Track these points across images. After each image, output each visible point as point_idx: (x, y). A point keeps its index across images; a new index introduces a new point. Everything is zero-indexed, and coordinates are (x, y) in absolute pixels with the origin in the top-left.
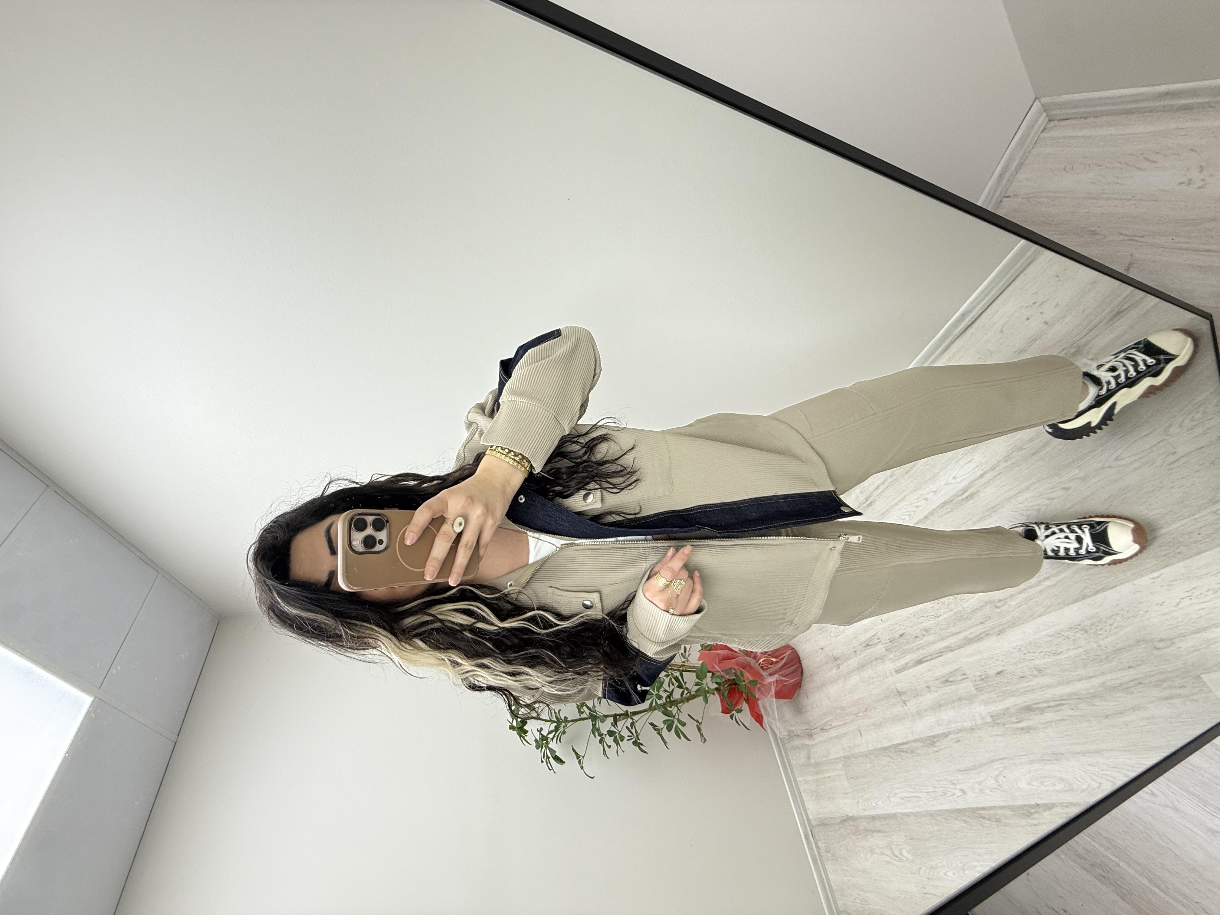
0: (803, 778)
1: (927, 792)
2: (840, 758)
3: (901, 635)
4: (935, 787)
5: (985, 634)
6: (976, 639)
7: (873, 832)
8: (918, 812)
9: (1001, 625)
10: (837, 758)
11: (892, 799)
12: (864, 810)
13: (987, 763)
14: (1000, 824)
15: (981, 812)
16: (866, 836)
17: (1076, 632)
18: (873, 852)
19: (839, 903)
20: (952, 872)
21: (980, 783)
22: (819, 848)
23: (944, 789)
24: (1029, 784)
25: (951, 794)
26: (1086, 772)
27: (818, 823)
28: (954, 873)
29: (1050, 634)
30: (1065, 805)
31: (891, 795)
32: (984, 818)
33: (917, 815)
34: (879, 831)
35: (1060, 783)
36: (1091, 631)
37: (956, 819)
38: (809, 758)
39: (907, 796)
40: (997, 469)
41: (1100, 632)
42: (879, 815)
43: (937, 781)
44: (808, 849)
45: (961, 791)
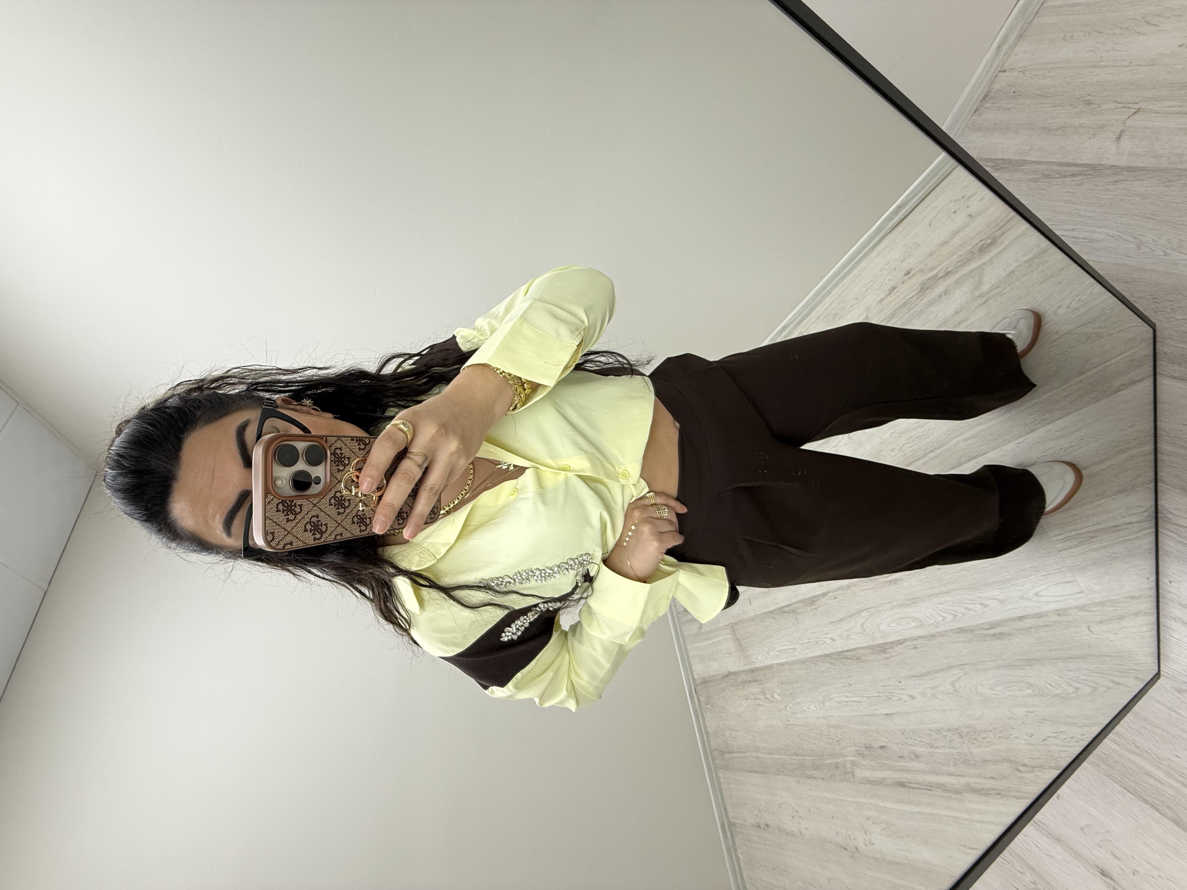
0: (692, 646)
1: (802, 644)
7: (750, 682)
8: (791, 661)
11: (770, 654)
12: (745, 665)
13: (856, 614)
14: (859, 661)
15: (845, 654)
16: (743, 686)
18: (747, 698)
20: (814, 705)
21: (848, 631)
23: (817, 639)
24: (889, 626)
25: (823, 642)
26: (934, 610)
27: (702, 681)
28: (815, 707)
30: (915, 638)
31: (770, 650)
32: (847, 658)
33: (789, 663)
34: (755, 681)
35: (913, 621)
37: (823, 663)
39: (784, 649)
42: (757, 668)
43: (814, 633)
44: (692, 702)
45: (832, 639)
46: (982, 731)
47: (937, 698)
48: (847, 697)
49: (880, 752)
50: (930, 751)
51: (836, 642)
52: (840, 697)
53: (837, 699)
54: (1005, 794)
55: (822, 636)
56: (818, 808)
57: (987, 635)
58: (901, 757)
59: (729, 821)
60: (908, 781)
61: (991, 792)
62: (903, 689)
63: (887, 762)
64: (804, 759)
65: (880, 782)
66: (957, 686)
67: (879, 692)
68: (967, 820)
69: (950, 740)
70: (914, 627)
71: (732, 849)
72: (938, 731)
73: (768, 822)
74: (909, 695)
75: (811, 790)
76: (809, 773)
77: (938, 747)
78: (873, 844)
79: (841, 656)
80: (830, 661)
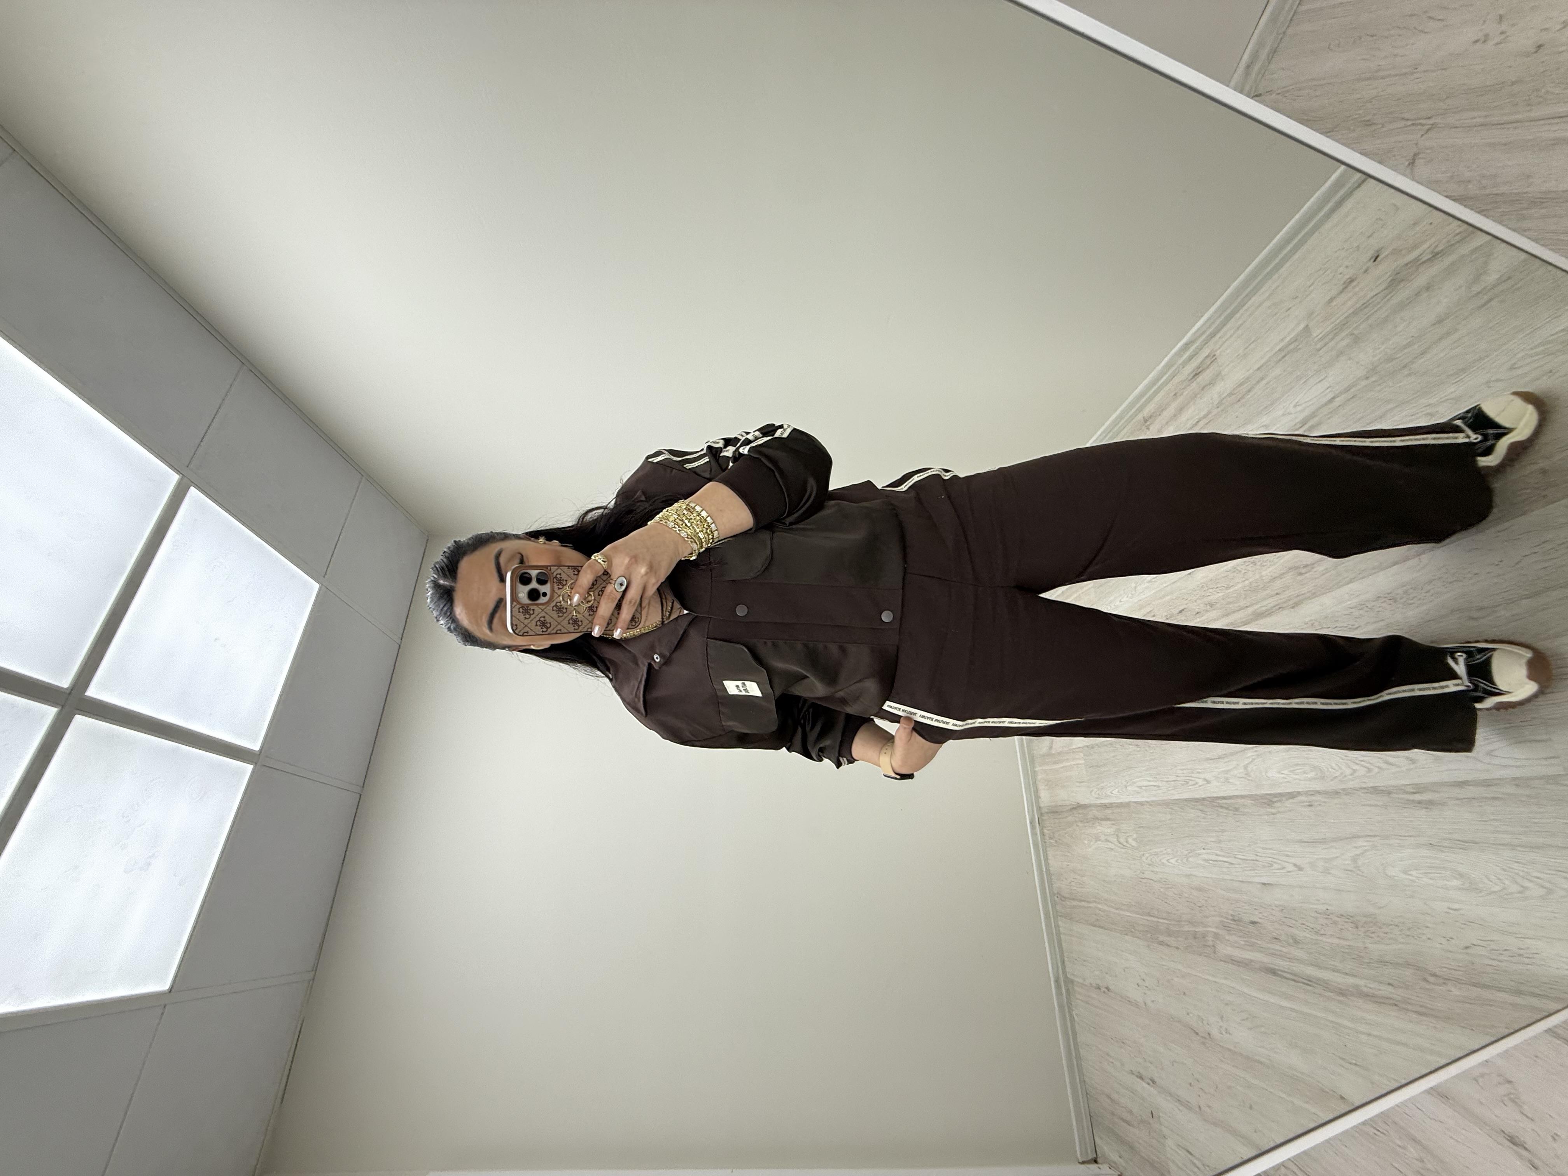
0: (1040, 768)
1: (1167, 781)
2: (1082, 748)
3: (1181, 612)
4: (1177, 776)
5: (1277, 607)
6: (1267, 613)
7: (1102, 820)
8: (1153, 801)
9: (1298, 596)
10: (1079, 748)
11: (1129, 788)
12: (1097, 798)
14: (1237, 813)
15: (1220, 802)
16: (1093, 824)
17: (1385, 601)
18: (1097, 839)
19: (1054, 885)
20: (1176, 859)
21: (1227, 772)
22: (1044, 835)
23: (1188, 778)
24: (1279, 772)
25: (1194, 783)
26: (1343, 759)
27: (1047, 811)
28: (1177, 861)
29: (1351, 606)
30: (1311, 793)
31: (1129, 784)
32: (1222, 807)
33: (1150, 803)
34: (1108, 819)
35: (1312, 771)
36: (1402, 601)
37: (1192, 808)
38: (1051, 747)
39: (1145, 785)
40: (1352, 390)
41: (1411, 602)
42: (1112, 803)
43: (1182, 770)
44: (1032, 834)
45: (1205, 780)
46: (1384, 924)
47: (1329, 873)
48: (1217, 855)
49: (1251, 928)
50: (1313, 938)
51: (1208, 785)
52: (1208, 854)
53: (1206, 857)
54: (1404, 1006)
55: (1193, 775)
56: (1168, 981)
57: (1408, 800)
58: (1276, 938)
59: (1066, 977)
60: (1281, 968)
61: (1387, 1001)
62: (1287, 856)
63: (1259, 942)
64: (1158, 922)
65: (1246, 964)
66: (1360, 863)
67: (1257, 855)
68: (1349, 1028)
69: (1342, 929)
70: (1310, 780)
71: (1067, 1008)
72: (1327, 914)
73: (1111, 987)
74: (1295, 865)
75: (1162, 958)
76: (1161, 938)
77: (1325, 935)
78: (1230, 1034)
79: (1214, 803)
80: (1200, 807)
